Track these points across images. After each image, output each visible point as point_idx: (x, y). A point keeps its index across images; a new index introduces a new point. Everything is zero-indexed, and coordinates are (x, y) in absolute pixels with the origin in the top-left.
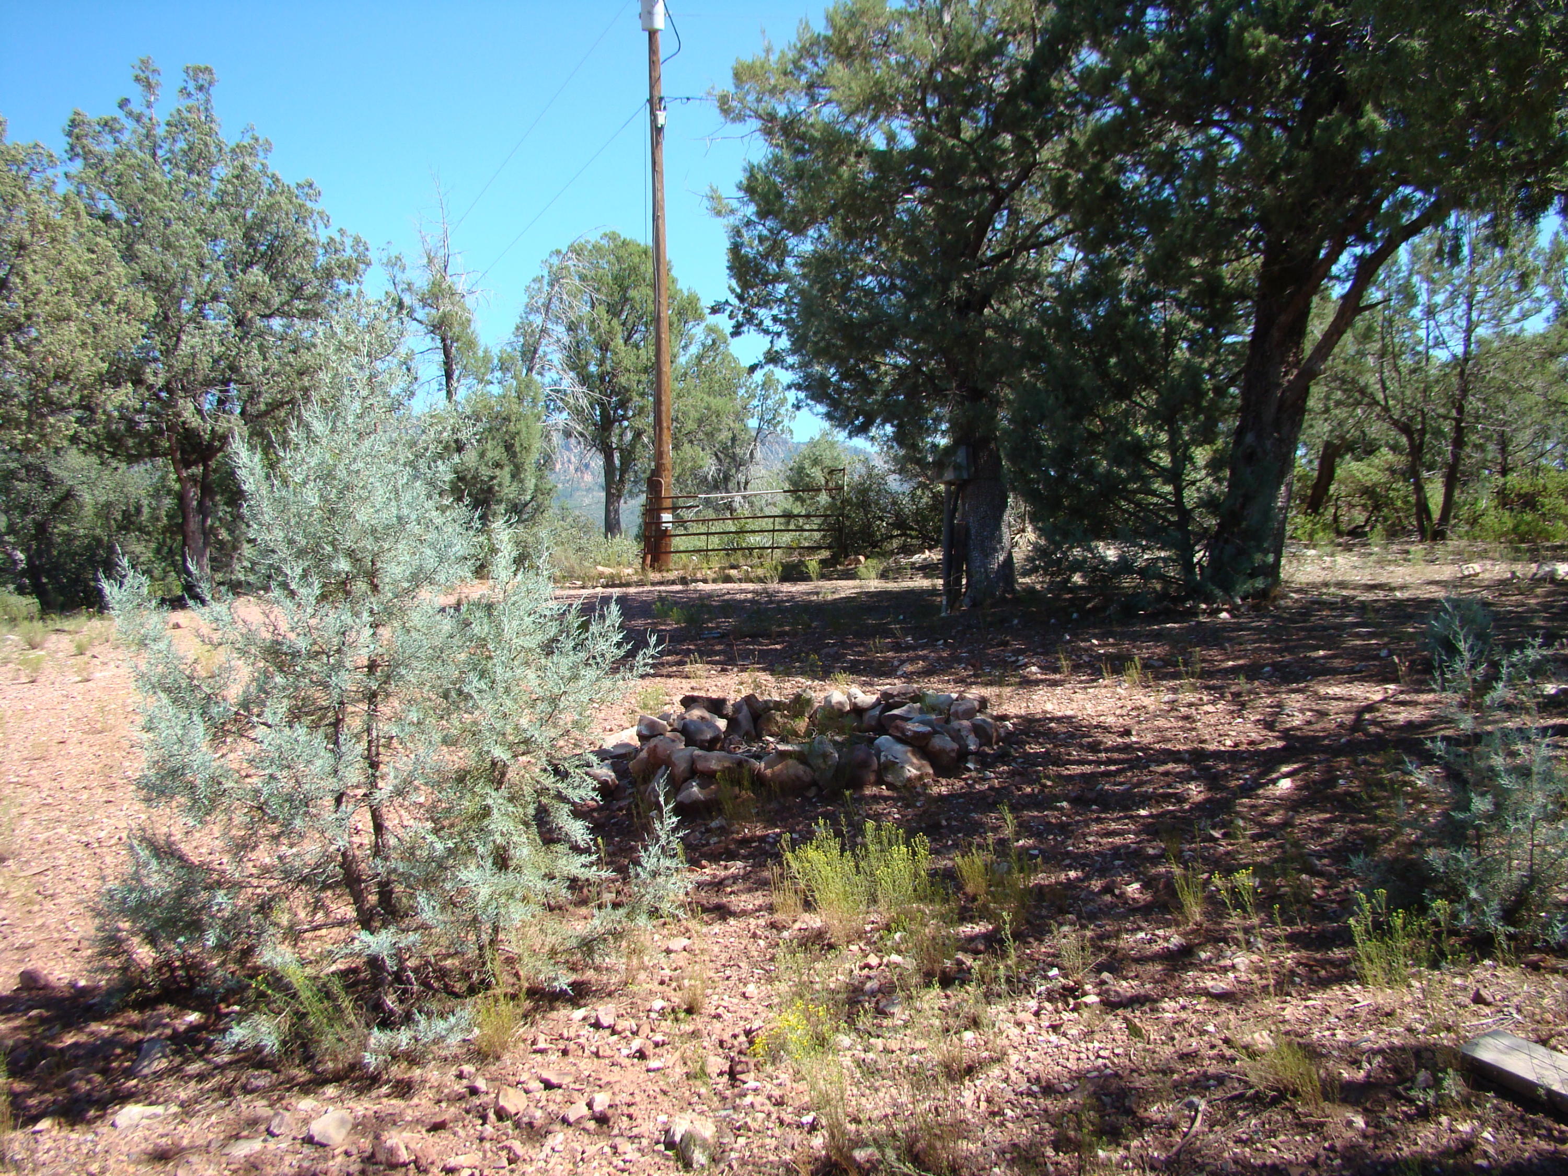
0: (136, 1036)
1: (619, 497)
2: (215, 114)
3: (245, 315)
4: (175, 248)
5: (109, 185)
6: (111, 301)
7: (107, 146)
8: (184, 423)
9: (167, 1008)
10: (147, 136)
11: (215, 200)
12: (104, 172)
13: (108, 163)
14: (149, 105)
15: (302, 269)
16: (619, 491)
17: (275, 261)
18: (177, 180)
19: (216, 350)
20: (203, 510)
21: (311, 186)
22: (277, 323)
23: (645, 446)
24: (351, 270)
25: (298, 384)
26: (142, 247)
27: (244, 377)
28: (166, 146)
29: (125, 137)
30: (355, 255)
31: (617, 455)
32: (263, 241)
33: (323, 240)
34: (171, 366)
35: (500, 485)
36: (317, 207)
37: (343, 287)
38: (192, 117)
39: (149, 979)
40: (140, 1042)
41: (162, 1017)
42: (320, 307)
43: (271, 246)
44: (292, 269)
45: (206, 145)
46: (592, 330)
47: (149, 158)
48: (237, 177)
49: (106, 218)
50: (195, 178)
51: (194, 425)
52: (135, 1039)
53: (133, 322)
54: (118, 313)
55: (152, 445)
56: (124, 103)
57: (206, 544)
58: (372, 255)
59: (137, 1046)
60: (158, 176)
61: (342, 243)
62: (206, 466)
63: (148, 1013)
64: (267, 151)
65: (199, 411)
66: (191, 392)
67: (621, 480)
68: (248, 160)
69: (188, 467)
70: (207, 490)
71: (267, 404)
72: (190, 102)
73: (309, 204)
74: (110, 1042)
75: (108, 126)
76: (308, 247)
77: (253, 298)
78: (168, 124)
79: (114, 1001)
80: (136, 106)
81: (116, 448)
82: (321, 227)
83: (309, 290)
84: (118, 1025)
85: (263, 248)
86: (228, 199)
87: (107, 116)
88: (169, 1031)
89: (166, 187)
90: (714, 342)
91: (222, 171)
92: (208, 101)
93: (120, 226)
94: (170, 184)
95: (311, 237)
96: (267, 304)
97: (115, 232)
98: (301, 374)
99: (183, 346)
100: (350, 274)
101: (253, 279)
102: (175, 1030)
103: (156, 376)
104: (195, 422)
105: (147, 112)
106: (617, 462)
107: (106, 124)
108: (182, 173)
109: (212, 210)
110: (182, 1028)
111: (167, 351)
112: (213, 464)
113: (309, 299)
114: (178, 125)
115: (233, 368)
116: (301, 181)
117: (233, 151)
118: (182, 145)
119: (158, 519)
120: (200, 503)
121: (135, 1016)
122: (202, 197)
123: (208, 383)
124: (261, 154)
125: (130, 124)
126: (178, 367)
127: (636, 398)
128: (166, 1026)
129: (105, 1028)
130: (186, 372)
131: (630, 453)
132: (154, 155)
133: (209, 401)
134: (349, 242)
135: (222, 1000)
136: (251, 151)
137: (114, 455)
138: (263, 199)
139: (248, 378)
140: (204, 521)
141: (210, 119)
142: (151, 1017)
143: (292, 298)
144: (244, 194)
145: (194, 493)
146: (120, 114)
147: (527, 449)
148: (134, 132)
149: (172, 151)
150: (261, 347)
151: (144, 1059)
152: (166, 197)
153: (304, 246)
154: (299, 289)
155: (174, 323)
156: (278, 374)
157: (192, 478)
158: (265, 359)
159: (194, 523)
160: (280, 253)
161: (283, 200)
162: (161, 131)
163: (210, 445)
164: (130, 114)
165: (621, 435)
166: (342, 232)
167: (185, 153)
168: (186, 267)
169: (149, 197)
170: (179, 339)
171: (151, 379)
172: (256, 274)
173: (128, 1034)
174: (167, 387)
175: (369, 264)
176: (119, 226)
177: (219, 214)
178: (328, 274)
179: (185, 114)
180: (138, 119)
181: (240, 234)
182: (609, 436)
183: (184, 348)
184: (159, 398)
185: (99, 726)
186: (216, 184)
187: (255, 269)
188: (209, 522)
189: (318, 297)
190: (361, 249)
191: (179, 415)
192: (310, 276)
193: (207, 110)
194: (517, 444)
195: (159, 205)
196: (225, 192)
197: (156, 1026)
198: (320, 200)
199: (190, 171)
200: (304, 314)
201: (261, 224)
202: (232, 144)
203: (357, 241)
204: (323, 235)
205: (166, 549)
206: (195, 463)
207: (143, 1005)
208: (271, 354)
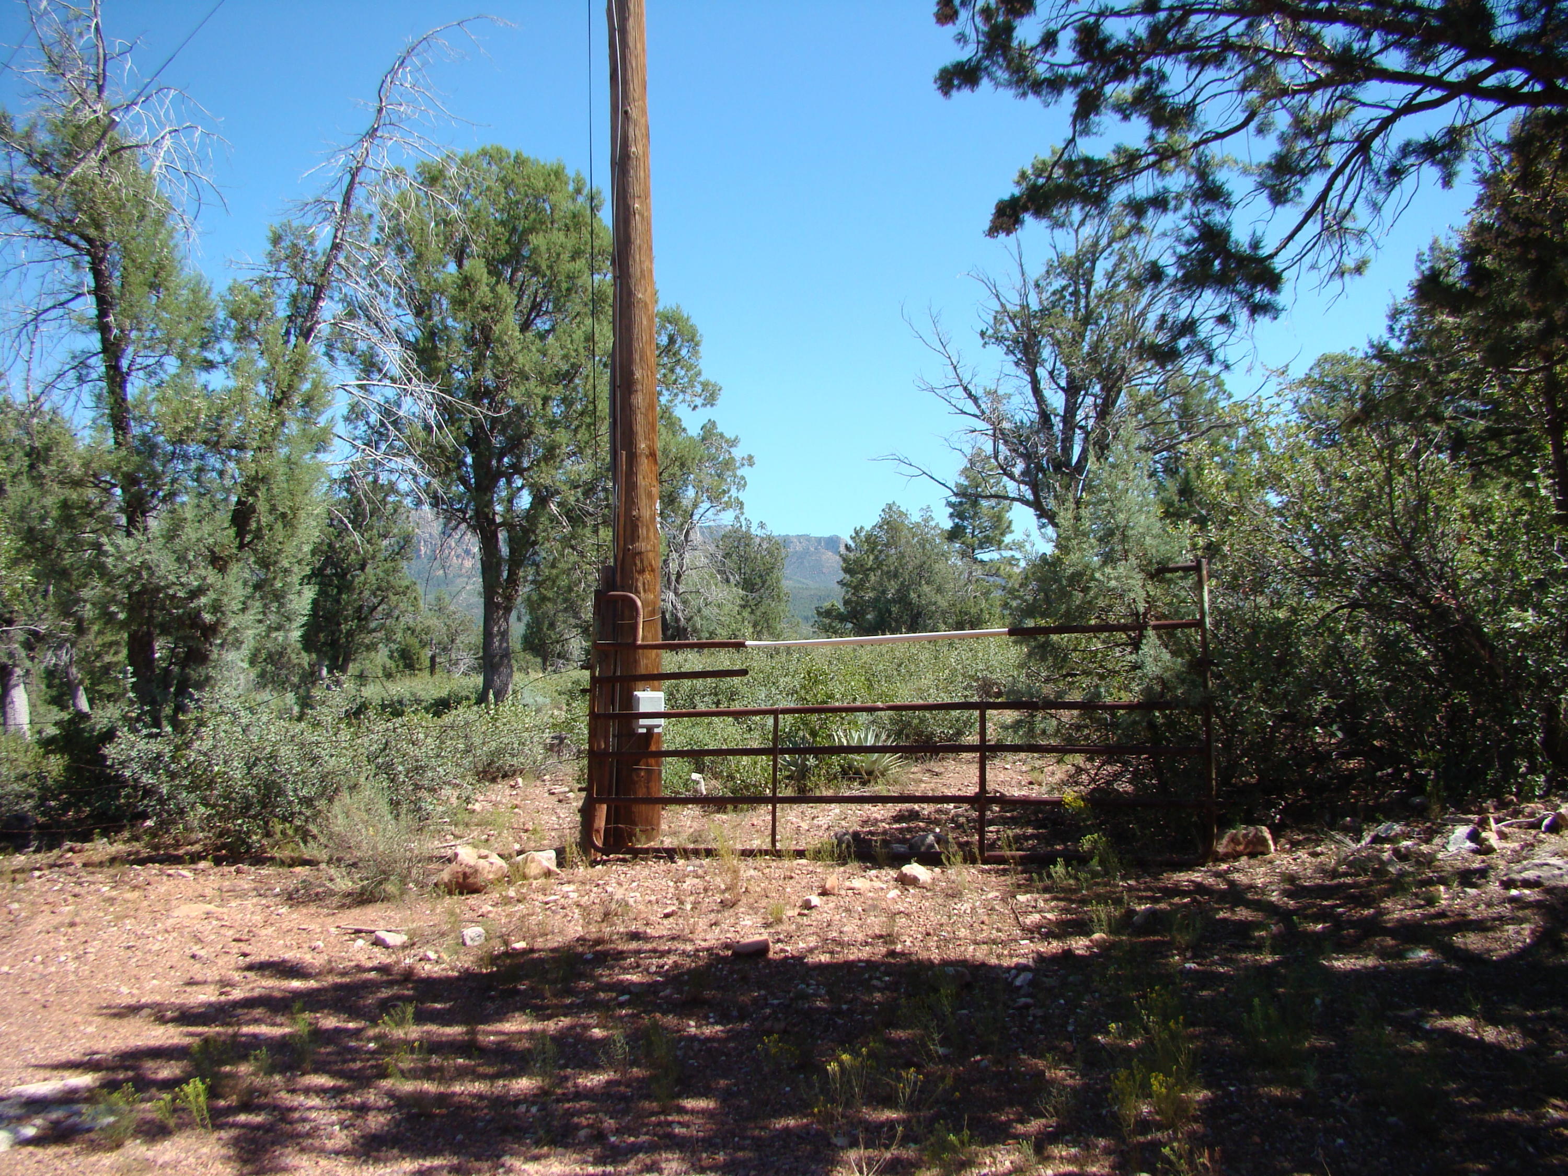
1: (508, 610)
16: (509, 598)
23: (553, 519)
31: (502, 535)
35: (216, 608)
46: (459, 303)
67: (512, 581)
90: (672, 340)
106: (505, 550)
127: (541, 430)
131: (526, 531)
147: (287, 520)
165: (510, 501)
182: (490, 503)
194: (262, 507)
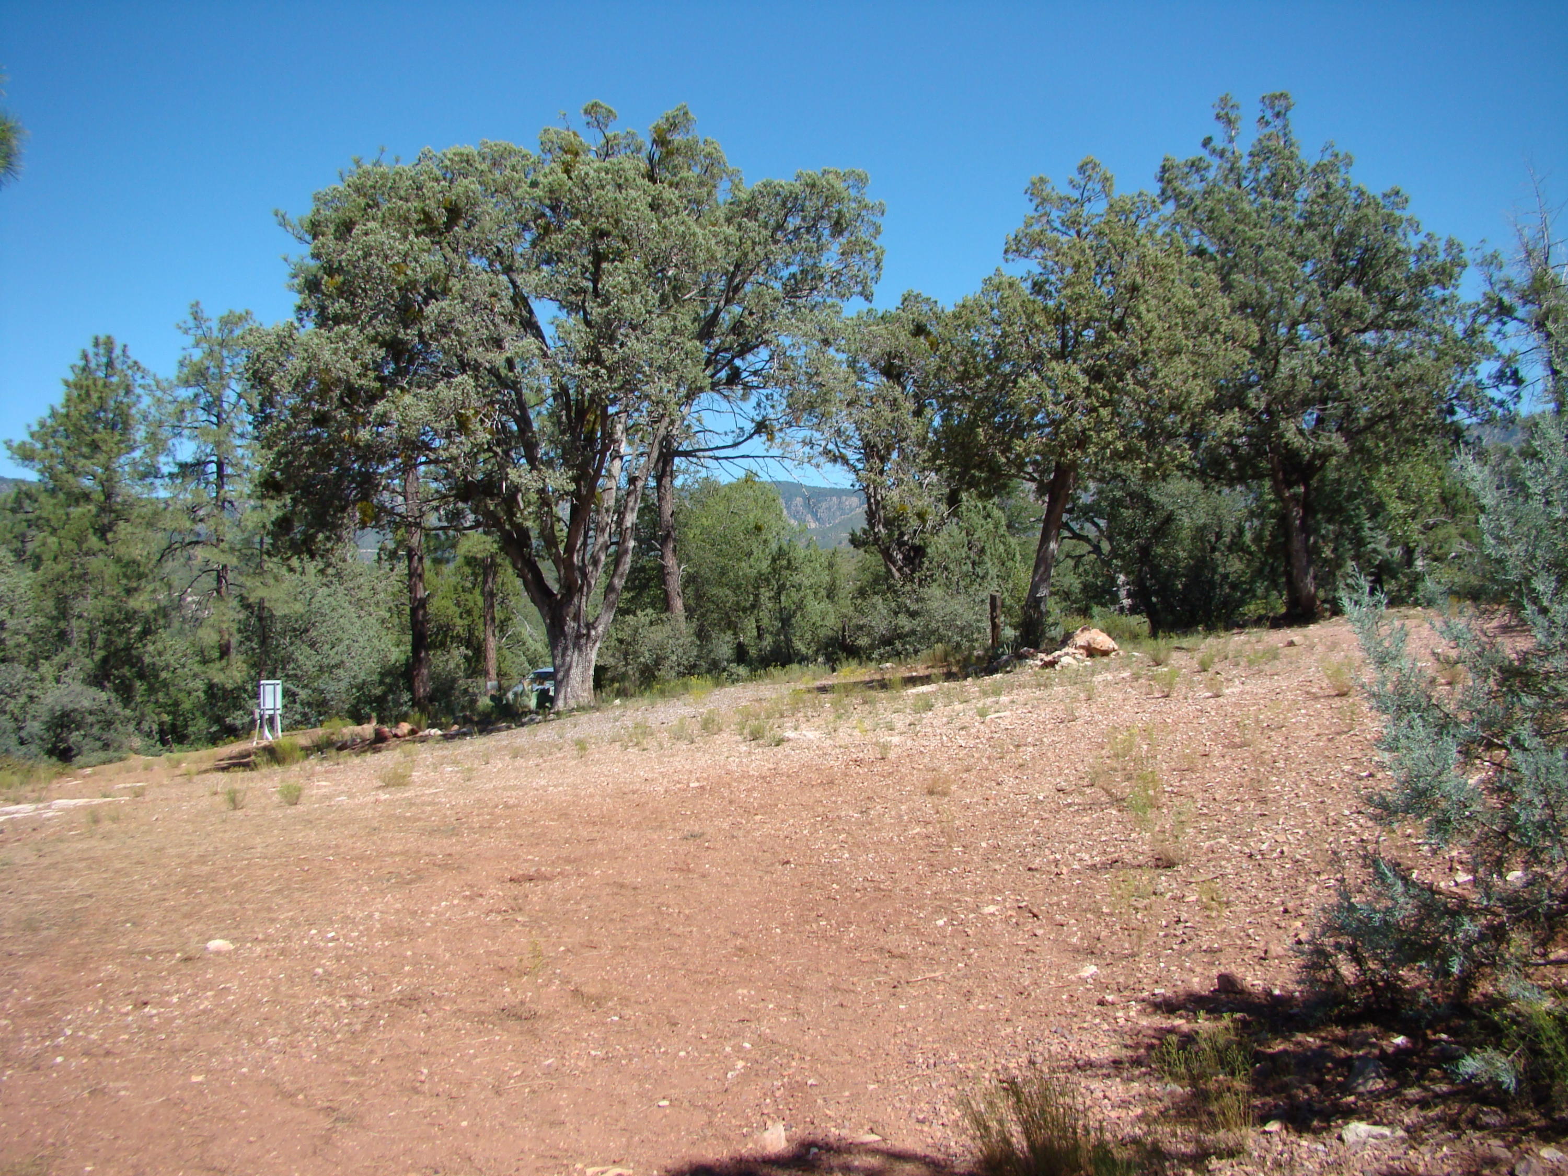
0: (1343, 1052)
2: (1294, 137)
3: (1340, 332)
4: (1268, 273)
5: (1200, 222)
6: (1217, 331)
7: (1194, 186)
8: (1287, 444)
9: (1370, 1028)
10: (1231, 170)
11: (1302, 222)
12: (1195, 209)
13: (1197, 201)
14: (1231, 140)
15: (1394, 280)
17: (1366, 274)
18: (1264, 208)
19: (1315, 370)
20: (1307, 529)
21: (1397, 193)
22: (1370, 337)
24: (1444, 275)
25: (1398, 397)
26: (1237, 277)
27: (1341, 393)
28: (1251, 176)
29: (1211, 175)
30: (1449, 259)
32: (1353, 256)
33: (1415, 247)
34: (1272, 390)
36: (1405, 215)
37: (1439, 293)
38: (1272, 144)
39: (1355, 997)
40: (1349, 1058)
41: (1367, 1036)
42: (1413, 315)
43: (1360, 261)
44: (1385, 280)
45: (1289, 169)
47: (1236, 190)
48: (1323, 196)
49: (1200, 252)
50: (1280, 203)
51: (1296, 445)
52: (1342, 1055)
53: (1239, 350)
54: (1225, 342)
55: (1255, 467)
56: (1207, 142)
57: (1310, 562)
58: (1467, 256)
59: (1347, 1062)
60: (1246, 207)
61: (1435, 248)
62: (1307, 486)
63: (1352, 1031)
64: (1350, 164)
65: (1301, 432)
66: (1291, 413)
68: (1331, 178)
69: (1290, 486)
70: (1309, 508)
71: (1367, 420)
72: (1267, 131)
73: (1397, 213)
74: (1321, 1054)
75: (1195, 166)
76: (1400, 256)
77: (1347, 314)
78: (1251, 155)
79: (1319, 1014)
80: (1219, 143)
81: (1220, 472)
82: (1411, 234)
83: (1402, 300)
84: (1323, 1039)
85: (1352, 263)
86: (1315, 219)
87: (1191, 157)
88: (1376, 1051)
89: (1254, 215)
91: (1304, 192)
92: (1285, 127)
93: (1215, 259)
94: (1257, 212)
95: (1402, 246)
96: (1360, 317)
97: (1210, 265)
98: (1399, 386)
99: (1282, 369)
100: (1444, 279)
101: (1346, 296)
102: (1382, 1051)
103: (1256, 400)
104: (1297, 442)
105: (1230, 147)
107: (1193, 165)
108: (1268, 200)
109: (1300, 231)
110: (1390, 1050)
111: (1266, 375)
112: (1314, 483)
113: (1403, 309)
114: (1262, 153)
115: (1331, 386)
116: (1387, 190)
117: (1314, 171)
118: (1265, 173)
119: (1261, 540)
120: (1303, 520)
121: (1338, 1031)
122: (1289, 220)
123: (1306, 403)
124: (1342, 170)
125: (1215, 162)
126: (1279, 389)
128: (1373, 1045)
129: (1310, 1039)
130: (1288, 394)
132: (1239, 187)
133: (1308, 420)
134: (1441, 246)
135: (1430, 1025)
136: (1331, 168)
137: (1217, 479)
138: (1348, 215)
139: (1346, 396)
140: (1307, 539)
141: (1288, 143)
142: (1355, 1034)
143: (1386, 311)
144: (1332, 211)
145: (1297, 512)
146: (1204, 153)
148: (1219, 168)
149: (1256, 180)
150: (1357, 362)
151: (1357, 1077)
152: (1255, 225)
153: (1395, 256)
154: (1393, 300)
155: (1272, 346)
156: (1376, 388)
157: (1294, 497)
158: (1363, 375)
159: (1297, 543)
160: (1370, 266)
161: (1370, 212)
162: (1244, 163)
163: (1310, 463)
164: (1214, 151)
166: (1429, 236)
167: (1269, 180)
168: (1282, 291)
169: (1240, 227)
170: (1277, 362)
171: (1254, 404)
172: (1349, 290)
173: (1335, 1049)
174: (1268, 410)
175: (1464, 266)
176: (1212, 258)
177: (1310, 235)
178: (1421, 281)
179: (1265, 143)
180: (1222, 155)
181: (1329, 253)
183: (1284, 370)
184: (1260, 421)
185: (1237, 740)
186: (1299, 206)
187: (1348, 286)
188: (1312, 540)
189: (1413, 306)
190: (1455, 251)
191: (1281, 436)
192: (1404, 285)
193: (1285, 135)
195: (1250, 234)
196: (1312, 214)
197: (1361, 1045)
198: (1408, 206)
199: (1276, 196)
200: (1398, 326)
201: (1349, 238)
202: (1312, 165)
203: (1450, 244)
204: (1414, 242)
205: (1267, 569)
206: (1297, 483)
207: (1345, 1021)
208: (1368, 368)
